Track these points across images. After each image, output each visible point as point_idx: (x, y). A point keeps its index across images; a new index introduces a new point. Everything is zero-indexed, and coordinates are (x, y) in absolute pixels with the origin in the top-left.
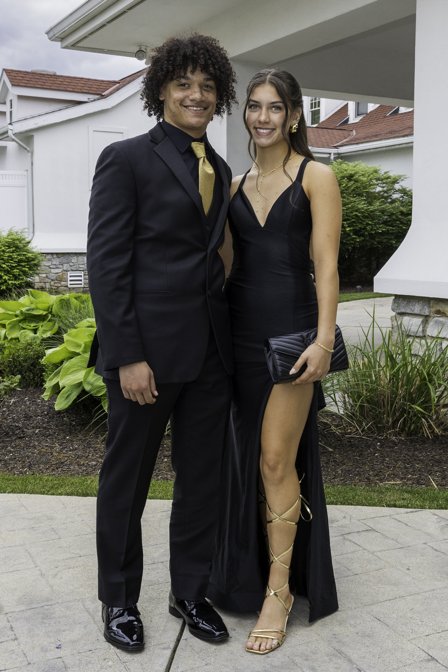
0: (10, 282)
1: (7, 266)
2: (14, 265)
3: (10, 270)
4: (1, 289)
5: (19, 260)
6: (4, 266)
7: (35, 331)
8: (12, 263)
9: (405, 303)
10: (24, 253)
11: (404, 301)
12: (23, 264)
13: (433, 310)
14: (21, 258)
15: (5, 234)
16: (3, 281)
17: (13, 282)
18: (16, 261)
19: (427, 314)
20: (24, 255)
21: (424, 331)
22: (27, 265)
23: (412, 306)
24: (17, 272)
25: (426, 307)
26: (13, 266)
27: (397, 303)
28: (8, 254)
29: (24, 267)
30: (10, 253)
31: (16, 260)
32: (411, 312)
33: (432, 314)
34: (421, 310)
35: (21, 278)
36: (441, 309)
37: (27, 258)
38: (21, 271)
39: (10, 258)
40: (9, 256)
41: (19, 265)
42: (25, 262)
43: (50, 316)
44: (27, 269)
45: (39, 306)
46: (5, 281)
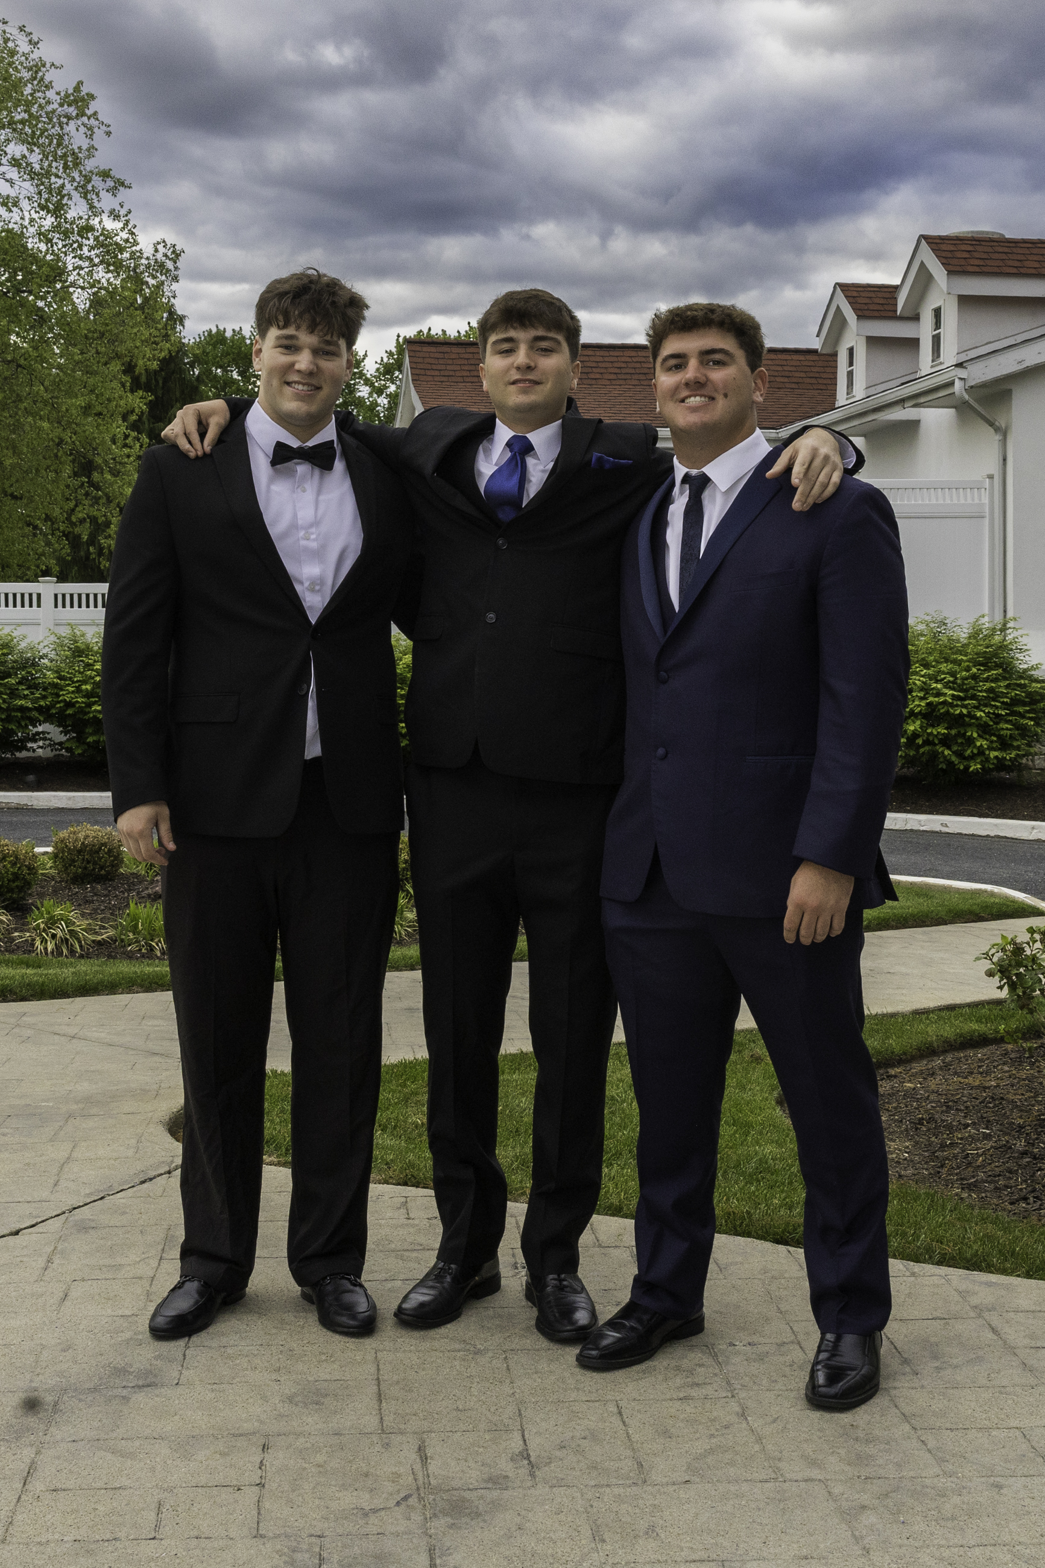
0: (993, 754)
1: (988, 714)
2: (1003, 713)
3: (991, 723)
4: (971, 769)
5: (1011, 699)
6: (979, 714)
8: (997, 707)
10: (1023, 682)
12: (1021, 709)
14: (1016, 694)
15: (962, 634)
16: (975, 751)
17: (996, 753)
18: (1003, 703)
20: (1020, 685)
22: (1028, 712)
24: (1007, 729)
26: (998, 716)
28: (988, 685)
29: (1022, 716)
30: (992, 681)
31: (1005, 700)
35: (1015, 744)
37: (1029, 694)
38: (1017, 727)
39: (991, 695)
40: (991, 690)
41: (1013, 713)
42: (1024, 704)
44: (1032, 723)
46: (981, 752)
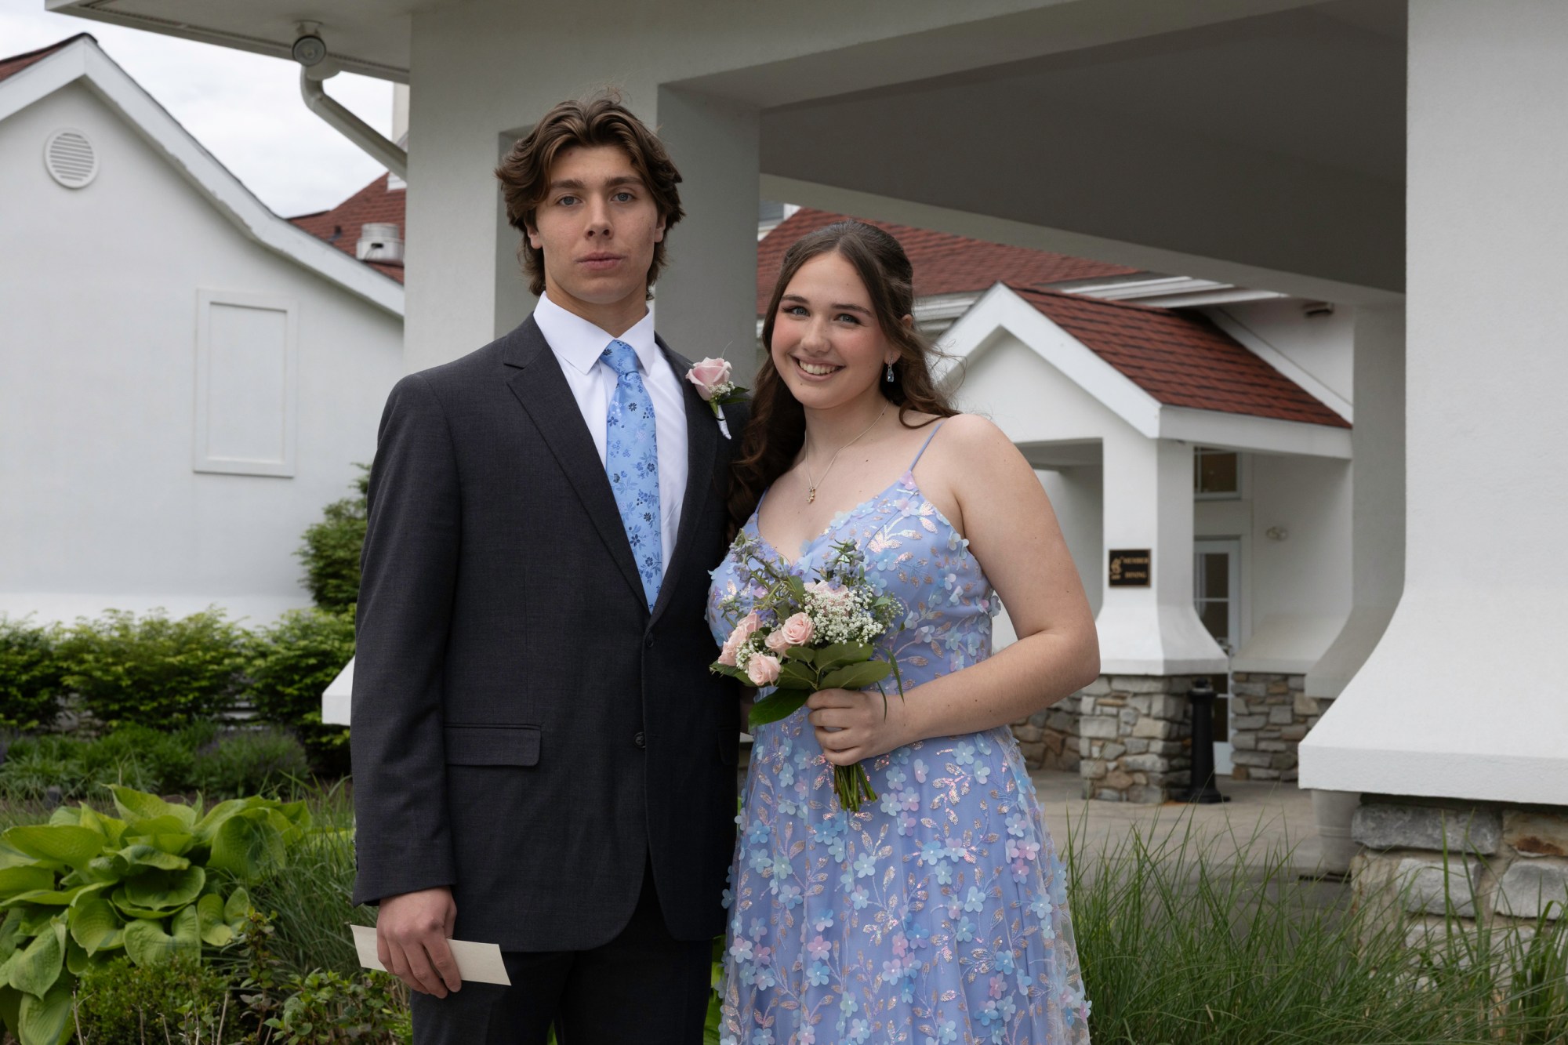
7: (167, 924)
9: (1407, 818)
11: (1400, 814)
13: (1513, 838)
19: (1491, 850)
21: (1475, 900)
23: (1435, 827)
25: (1484, 830)
27: (1374, 819)
32: (1430, 846)
33: (1504, 851)
34: (1466, 839)
36: (1540, 836)
43: (201, 875)
45: (166, 840)
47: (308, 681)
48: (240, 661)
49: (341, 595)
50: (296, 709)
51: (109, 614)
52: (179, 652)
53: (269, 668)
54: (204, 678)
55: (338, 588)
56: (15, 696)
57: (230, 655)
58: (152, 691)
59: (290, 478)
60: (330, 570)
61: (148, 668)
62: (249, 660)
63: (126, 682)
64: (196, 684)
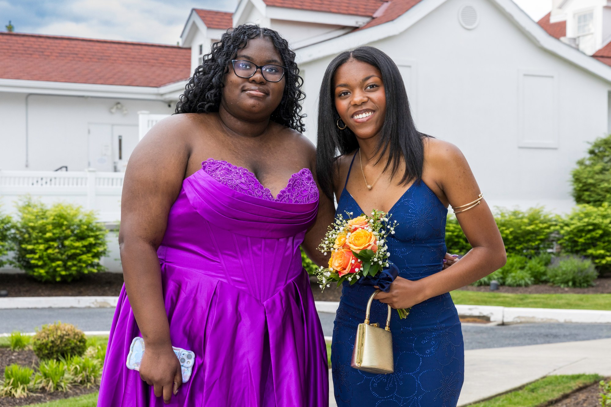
47: (589, 236)
48: (558, 227)
49: (591, 199)
50: (583, 248)
51: (496, 208)
52: (530, 224)
53: (571, 231)
54: (543, 235)
55: (590, 196)
56: (462, 243)
57: (551, 225)
58: (520, 241)
59: (555, 149)
60: (585, 188)
61: (519, 231)
62: (562, 228)
63: (510, 237)
64: (539, 238)
